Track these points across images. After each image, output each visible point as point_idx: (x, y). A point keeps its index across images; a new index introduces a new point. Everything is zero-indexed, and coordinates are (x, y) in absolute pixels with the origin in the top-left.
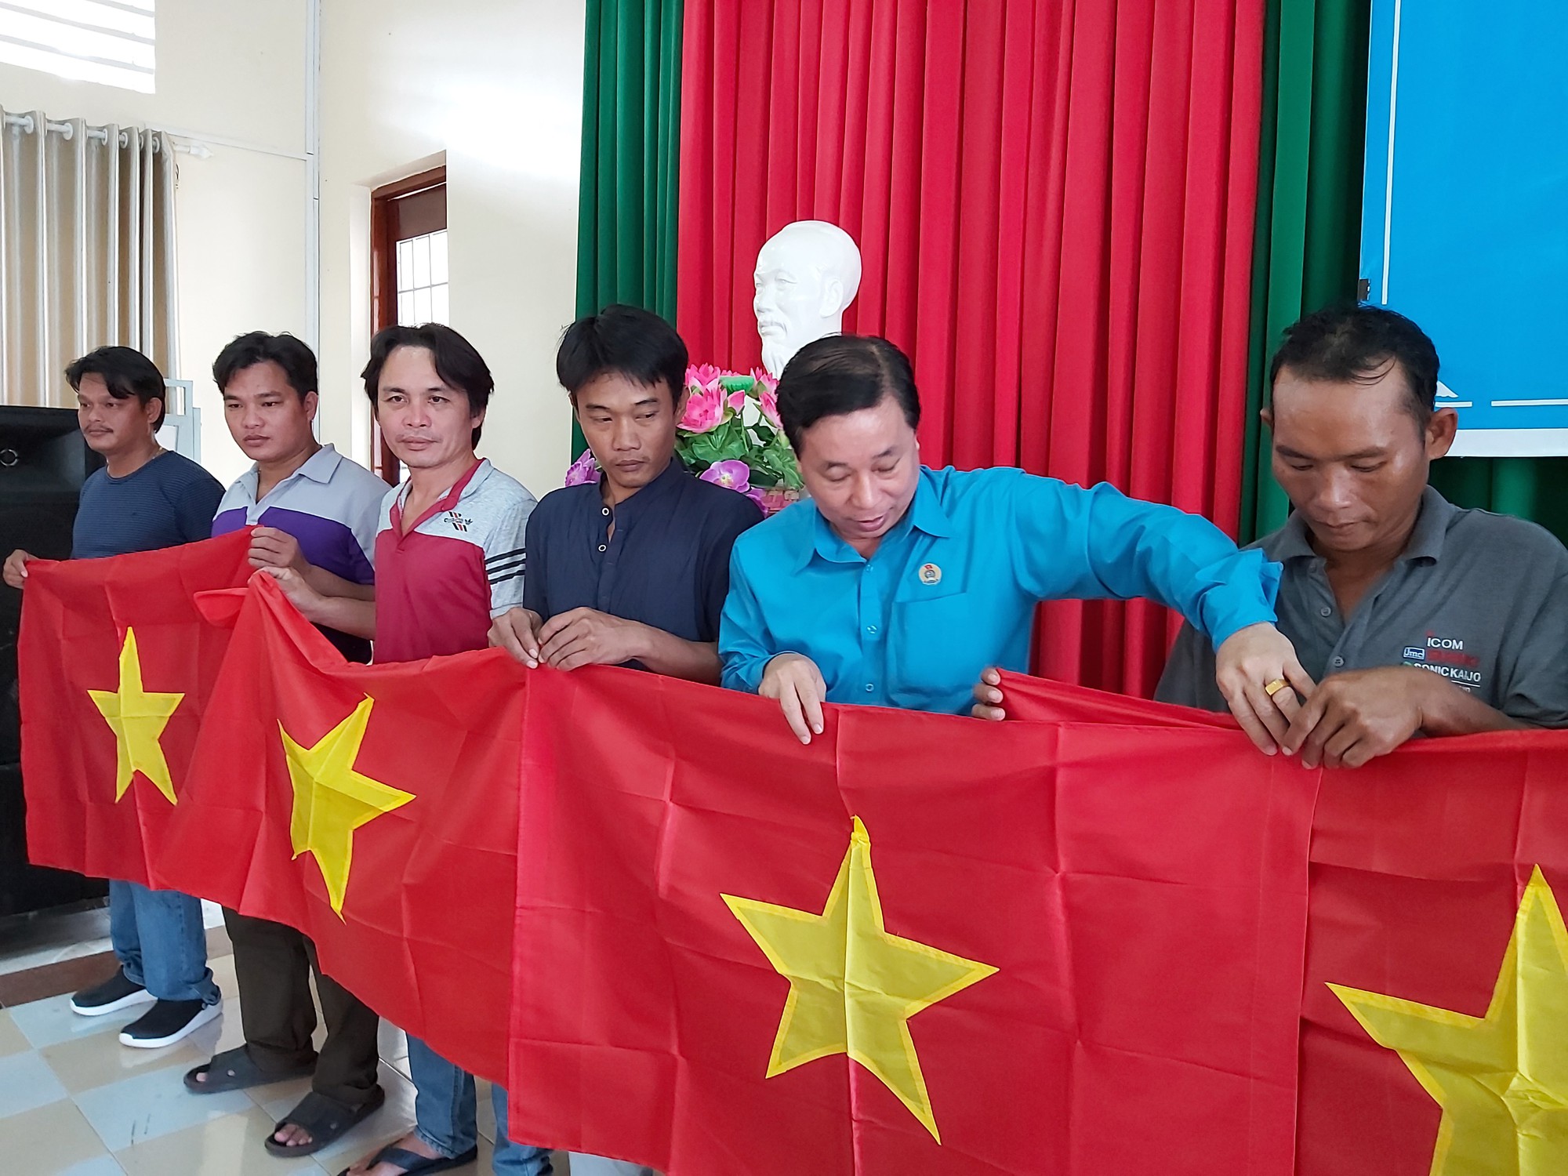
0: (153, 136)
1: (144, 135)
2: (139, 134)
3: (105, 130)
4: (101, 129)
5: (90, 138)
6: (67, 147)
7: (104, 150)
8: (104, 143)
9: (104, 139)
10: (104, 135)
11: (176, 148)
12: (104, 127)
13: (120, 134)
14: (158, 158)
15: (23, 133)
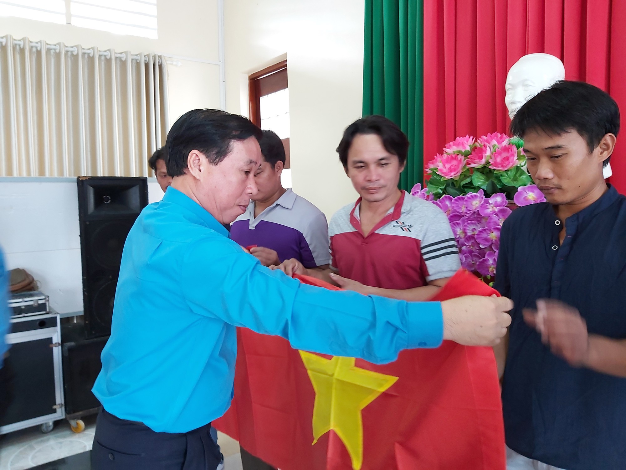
0: (158, 57)
1: (154, 57)
2: (153, 57)
3: (139, 56)
4: (137, 55)
5: (132, 59)
6: (123, 64)
7: (138, 64)
8: (138, 61)
9: (138, 60)
10: (138, 58)
11: (167, 62)
12: (138, 54)
13: (145, 57)
14: (160, 67)
15: (106, 59)
